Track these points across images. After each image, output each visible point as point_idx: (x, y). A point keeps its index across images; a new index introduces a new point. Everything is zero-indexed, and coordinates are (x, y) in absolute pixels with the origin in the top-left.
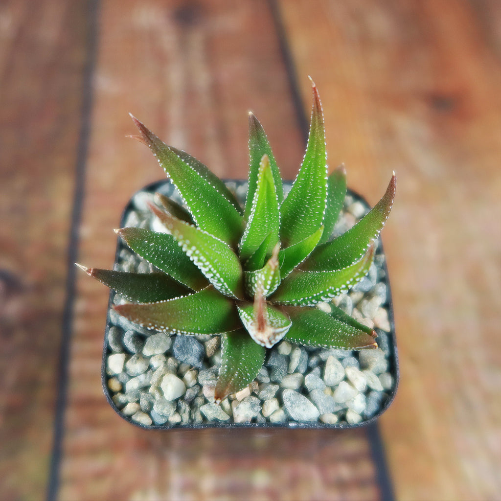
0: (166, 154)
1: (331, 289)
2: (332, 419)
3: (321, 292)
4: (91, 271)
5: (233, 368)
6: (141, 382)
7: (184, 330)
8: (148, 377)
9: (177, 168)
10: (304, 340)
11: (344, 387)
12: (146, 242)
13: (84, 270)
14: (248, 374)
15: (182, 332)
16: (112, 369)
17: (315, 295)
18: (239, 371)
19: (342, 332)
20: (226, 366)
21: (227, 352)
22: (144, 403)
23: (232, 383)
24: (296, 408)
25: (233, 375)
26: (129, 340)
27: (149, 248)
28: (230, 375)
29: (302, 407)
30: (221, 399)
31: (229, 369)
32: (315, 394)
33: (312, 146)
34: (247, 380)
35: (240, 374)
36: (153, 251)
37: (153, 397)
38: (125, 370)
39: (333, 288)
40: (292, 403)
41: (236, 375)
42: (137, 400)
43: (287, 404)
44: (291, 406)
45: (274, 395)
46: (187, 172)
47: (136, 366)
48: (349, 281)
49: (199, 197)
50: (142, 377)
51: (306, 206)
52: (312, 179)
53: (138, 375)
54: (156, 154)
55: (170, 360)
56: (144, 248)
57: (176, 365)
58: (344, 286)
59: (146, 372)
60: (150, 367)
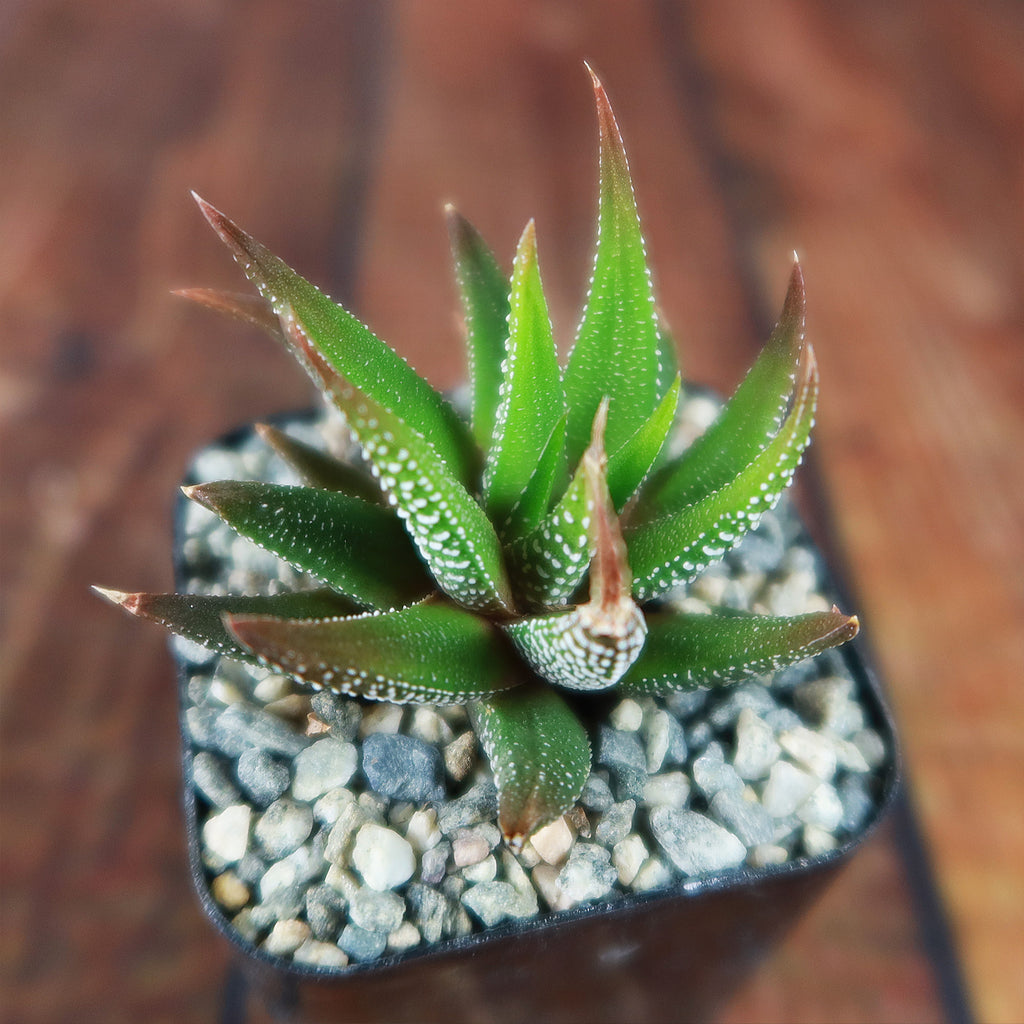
0: (289, 284)
1: (725, 519)
2: (774, 855)
3: (701, 536)
4: (137, 602)
5: (529, 765)
6: (298, 867)
7: (402, 680)
8: (315, 852)
9: (318, 315)
10: (675, 675)
11: (784, 774)
12: (265, 506)
13: (121, 602)
14: (568, 774)
15: (399, 684)
16: (218, 853)
17: (686, 549)
18: (544, 770)
19: (761, 629)
20: (512, 765)
21: (503, 737)
22: (317, 912)
23: (538, 795)
24: (690, 842)
25: (534, 780)
26: (254, 765)
27: (274, 521)
28: (527, 781)
29: (703, 839)
30: (522, 834)
31: (519, 768)
32: (725, 802)
33: (610, 231)
34: (570, 787)
35: (549, 776)
36: (283, 527)
37: (339, 894)
38: (255, 845)
39: (728, 516)
40: (678, 832)
41: (541, 777)
42: (297, 910)
43: (666, 838)
44: (678, 842)
45: (629, 825)
46: (341, 322)
47: (282, 829)
48: (767, 482)
49: (375, 381)
50: (301, 856)
51: (616, 374)
52: (620, 306)
53: (286, 853)
54: (266, 283)
55: (365, 797)
56: (262, 521)
57: (380, 806)
58: (754, 500)
59: (308, 841)
60: (317, 826)
